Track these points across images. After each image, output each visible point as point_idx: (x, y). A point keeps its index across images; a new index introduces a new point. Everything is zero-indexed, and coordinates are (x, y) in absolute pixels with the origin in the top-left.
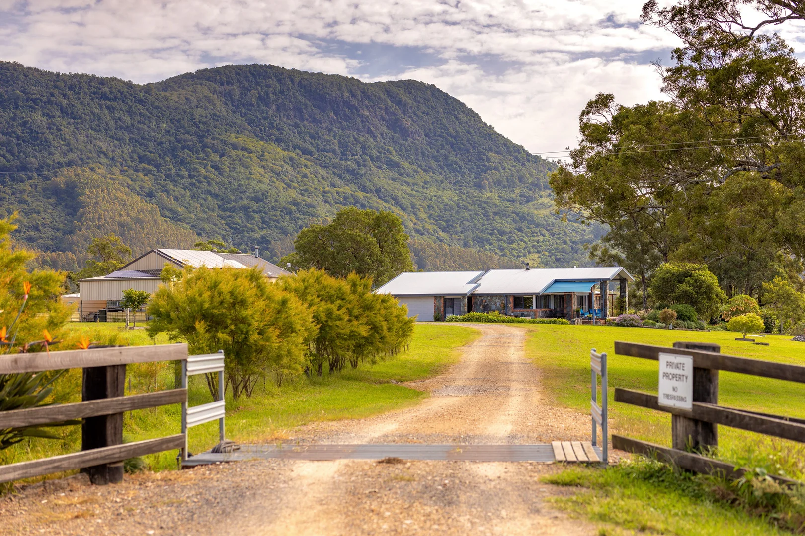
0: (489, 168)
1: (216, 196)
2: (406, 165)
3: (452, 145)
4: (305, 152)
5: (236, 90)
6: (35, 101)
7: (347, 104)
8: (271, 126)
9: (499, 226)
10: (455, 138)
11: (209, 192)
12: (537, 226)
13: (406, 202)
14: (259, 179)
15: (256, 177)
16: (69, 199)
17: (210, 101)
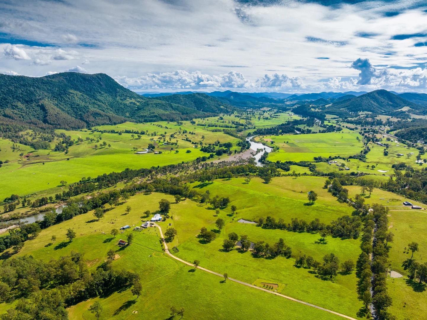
0: (117, 92)
1: (69, 104)
2: (102, 92)
3: (110, 87)
4: (84, 92)
5: (68, 77)
6: (31, 85)
7: (90, 80)
8: (76, 85)
9: (121, 107)
11: (68, 104)
12: (128, 107)
13: (103, 102)
14: (77, 101)
15: (76, 100)
16: (43, 108)
17: (63, 81)
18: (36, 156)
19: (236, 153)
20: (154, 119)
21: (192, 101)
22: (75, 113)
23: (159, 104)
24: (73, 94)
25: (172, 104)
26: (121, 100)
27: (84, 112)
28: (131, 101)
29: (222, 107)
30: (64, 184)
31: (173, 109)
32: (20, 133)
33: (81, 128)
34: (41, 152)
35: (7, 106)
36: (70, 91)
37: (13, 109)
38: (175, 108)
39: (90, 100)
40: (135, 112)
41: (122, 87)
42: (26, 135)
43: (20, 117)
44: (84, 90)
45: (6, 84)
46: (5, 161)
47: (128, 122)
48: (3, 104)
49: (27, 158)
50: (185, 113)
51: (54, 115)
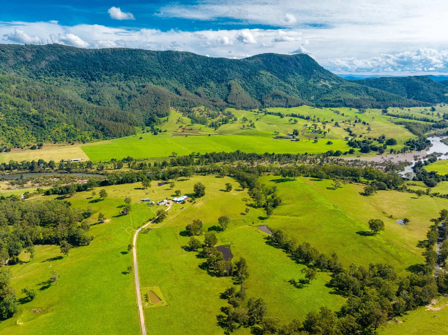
0: (313, 74)
1: (255, 85)
2: (296, 74)
3: (307, 68)
4: (275, 73)
5: (265, 59)
6: (226, 66)
7: (286, 61)
8: (270, 67)
9: (309, 89)
10: (308, 67)
11: (254, 84)
12: (317, 89)
13: (292, 84)
15: (264, 81)
16: (229, 87)
17: (259, 62)
18: (190, 130)
19: (393, 152)
20: (336, 104)
21: (404, 85)
22: (258, 93)
23: (352, 87)
24: (263, 74)
25: (370, 88)
26: (314, 82)
27: (266, 93)
28: (324, 83)
30: (175, 155)
31: (368, 94)
32: (193, 109)
33: (253, 109)
34: (197, 126)
35: (202, 85)
36: (261, 72)
37: (206, 87)
38: (371, 93)
39: (278, 81)
40: (321, 96)
41: (321, 69)
42: (197, 110)
43: (207, 95)
44: (276, 71)
45: (207, 65)
46: (164, 130)
47: (305, 106)
48: (199, 83)
49: (182, 130)
50: (381, 100)
51: (235, 95)
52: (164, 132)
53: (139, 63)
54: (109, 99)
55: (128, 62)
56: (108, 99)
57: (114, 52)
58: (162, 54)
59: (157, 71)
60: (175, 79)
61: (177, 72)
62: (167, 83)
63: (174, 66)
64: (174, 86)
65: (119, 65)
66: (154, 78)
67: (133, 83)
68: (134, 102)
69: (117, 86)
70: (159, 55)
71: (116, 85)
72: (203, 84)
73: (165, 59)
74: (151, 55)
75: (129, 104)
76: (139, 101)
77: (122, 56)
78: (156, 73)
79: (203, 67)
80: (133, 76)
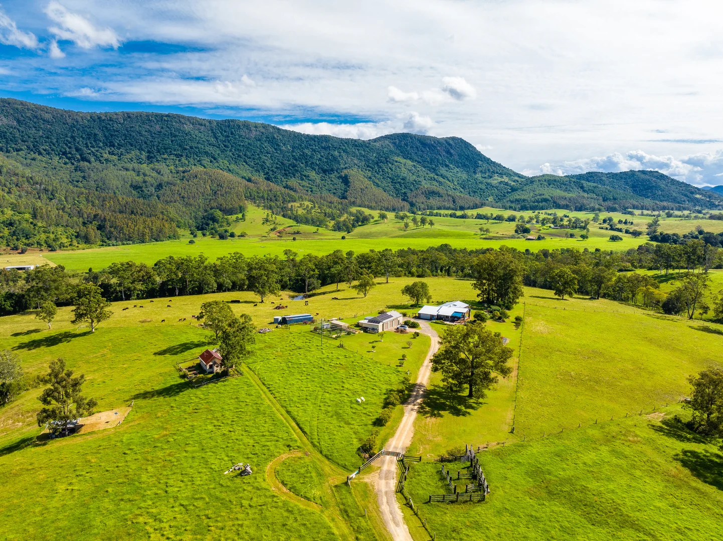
0: (478, 166)
1: (390, 178)
2: (451, 166)
3: (466, 159)
4: (419, 162)
5: (397, 141)
6: (335, 148)
7: (432, 145)
8: (408, 154)
9: (480, 187)
10: (468, 156)
11: (388, 177)
12: (493, 187)
13: (450, 179)
14: (404, 172)
16: (346, 180)
17: (389, 146)
18: (295, 233)
20: (542, 205)
21: (627, 184)
22: (397, 190)
24: (399, 162)
25: (582, 182)
26: (483, 177)
27: (411, 190)
28: (500, 179)
29: (698, 196)
31: (584, 191)
32: (290, 205)
35: (294, 175)
36: (396, 159)
37: (302, 179)
38: (589, 190)
39: (427, 174)
40: (505, 196)
41: (488, 161)
42: (299, 207)
43: (307, 191)
44: (419, 159)
45: (301, 145)
46: (239, 234)
48: (290, 173)
49: (279, 234)
50: (610, 199)
51: (360, 190)
52: (239, 236)
53: (175, 136)
54: (117, 188)
55: (154, 133)
56: (115, 187)
57: (129, 117)
58: (218, 125)
59: (209, 149)
60: (244, 164)
61: (248, 154)
62: (231, 169)
63: (242, 144)
64: (245, 175)
65: (137, 138)
66: (206, 160)
67: (165, 166)
68: (169, 192)
69: (134, 170)
70: (212, 125)
71: (131, 168)
72: (298, 175)
73: (225, 132)
74: (199, 124)
75: (157, 196)
76: (178, 191)
77: (143, 123)
78: (209, 152)
79: (294, 148)
80: (165, 156)
